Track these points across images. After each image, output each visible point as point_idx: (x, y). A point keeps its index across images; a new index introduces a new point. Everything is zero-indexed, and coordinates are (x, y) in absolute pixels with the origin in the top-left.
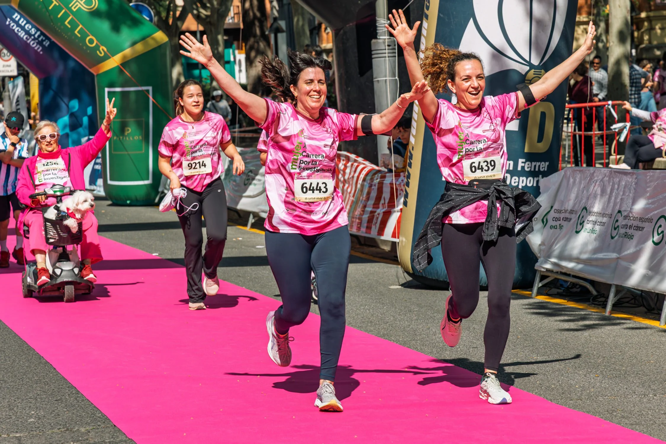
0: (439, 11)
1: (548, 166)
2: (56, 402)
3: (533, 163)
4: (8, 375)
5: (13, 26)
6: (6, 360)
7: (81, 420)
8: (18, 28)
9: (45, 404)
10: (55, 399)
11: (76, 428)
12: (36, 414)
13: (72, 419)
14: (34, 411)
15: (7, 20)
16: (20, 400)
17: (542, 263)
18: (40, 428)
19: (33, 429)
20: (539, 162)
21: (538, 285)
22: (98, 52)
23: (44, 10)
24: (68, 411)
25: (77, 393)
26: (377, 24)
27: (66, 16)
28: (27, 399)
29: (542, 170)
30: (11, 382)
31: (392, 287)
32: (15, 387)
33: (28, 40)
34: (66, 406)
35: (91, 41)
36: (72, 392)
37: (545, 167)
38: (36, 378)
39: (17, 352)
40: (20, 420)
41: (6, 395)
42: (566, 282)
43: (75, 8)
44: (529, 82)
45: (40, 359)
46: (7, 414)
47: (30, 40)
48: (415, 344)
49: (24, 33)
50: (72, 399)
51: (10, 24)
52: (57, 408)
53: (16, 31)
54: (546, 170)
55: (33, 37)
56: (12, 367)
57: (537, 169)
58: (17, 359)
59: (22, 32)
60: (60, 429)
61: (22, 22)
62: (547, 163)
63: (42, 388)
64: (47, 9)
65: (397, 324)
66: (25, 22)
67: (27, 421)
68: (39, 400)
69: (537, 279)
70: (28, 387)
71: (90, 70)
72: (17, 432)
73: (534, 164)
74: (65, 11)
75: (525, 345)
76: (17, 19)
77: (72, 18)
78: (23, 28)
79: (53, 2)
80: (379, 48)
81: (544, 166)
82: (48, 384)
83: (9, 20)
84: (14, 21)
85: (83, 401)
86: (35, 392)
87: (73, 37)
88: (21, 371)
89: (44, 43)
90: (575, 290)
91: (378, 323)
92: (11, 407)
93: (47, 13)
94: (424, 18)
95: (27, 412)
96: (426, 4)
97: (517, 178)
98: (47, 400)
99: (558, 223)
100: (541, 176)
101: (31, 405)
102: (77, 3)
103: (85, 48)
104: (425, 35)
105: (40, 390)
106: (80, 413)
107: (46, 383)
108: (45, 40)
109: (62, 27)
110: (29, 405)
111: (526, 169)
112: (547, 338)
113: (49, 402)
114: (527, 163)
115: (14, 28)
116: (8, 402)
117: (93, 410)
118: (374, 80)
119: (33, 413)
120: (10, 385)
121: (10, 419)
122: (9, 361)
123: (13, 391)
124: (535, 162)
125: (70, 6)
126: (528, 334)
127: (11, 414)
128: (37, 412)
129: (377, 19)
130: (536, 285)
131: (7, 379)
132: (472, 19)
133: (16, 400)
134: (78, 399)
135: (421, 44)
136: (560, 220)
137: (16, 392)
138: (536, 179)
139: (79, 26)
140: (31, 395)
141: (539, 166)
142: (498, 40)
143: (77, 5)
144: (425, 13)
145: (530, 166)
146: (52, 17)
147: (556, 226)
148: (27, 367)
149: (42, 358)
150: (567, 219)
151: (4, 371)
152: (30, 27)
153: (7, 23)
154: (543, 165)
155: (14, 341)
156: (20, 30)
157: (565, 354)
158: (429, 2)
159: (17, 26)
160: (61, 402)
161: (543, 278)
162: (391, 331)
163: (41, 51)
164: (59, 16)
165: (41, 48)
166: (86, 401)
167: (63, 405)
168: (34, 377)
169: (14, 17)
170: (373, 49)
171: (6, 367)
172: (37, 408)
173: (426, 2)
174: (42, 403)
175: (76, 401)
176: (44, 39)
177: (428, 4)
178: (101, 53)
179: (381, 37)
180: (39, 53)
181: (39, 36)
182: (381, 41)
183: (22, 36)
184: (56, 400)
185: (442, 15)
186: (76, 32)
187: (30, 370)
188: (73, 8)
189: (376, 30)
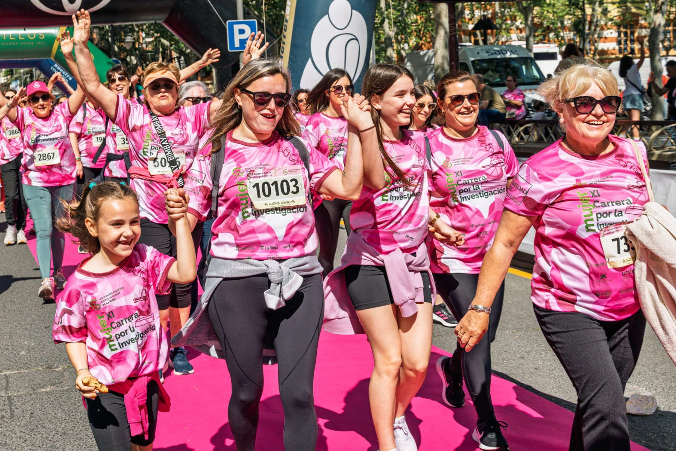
0: (291, 54)
2: (45, 329)
7: (61, 355)
9: (37, 332)
11: (56, 365)
12: (28, 344)
13: (54, 353)
14: (27, 340)
16: (20, 326)
18: (27, 365)
19: (22, 366)
28: (25, 325)
32: (20, 310)
40: (15, 352)
41: (11, 319)
52: (45, 338)
60: (43, 366)
63: (38, 312)
66: (60, 68)
67: (19, 354)
68: (33, 326)
72: (8, 369)
83: (52, 67)
84: (55, 68)
88: (28, 291)
89: (69, 78)
95: (22, 342)
96: (282, 51)
98: (39, 326)
101: (26, 332)
113: (39, 330)
116: (11, 327)
119: (26, 343)
120: (16, 308)
121: (7, 351)
123: (17, 315)
127: (9, 344)
128: (29, 342)
132: (310, 59)
133: (17, 325)
137: (19, 315)
140: (28, 320)
144: (281, 55)
158: (284, 49)
163: (68, 82)
172: (30, 336)
173: (281, 49)
174: (35, 331)
181: (67, 75)
184: (46, 328)
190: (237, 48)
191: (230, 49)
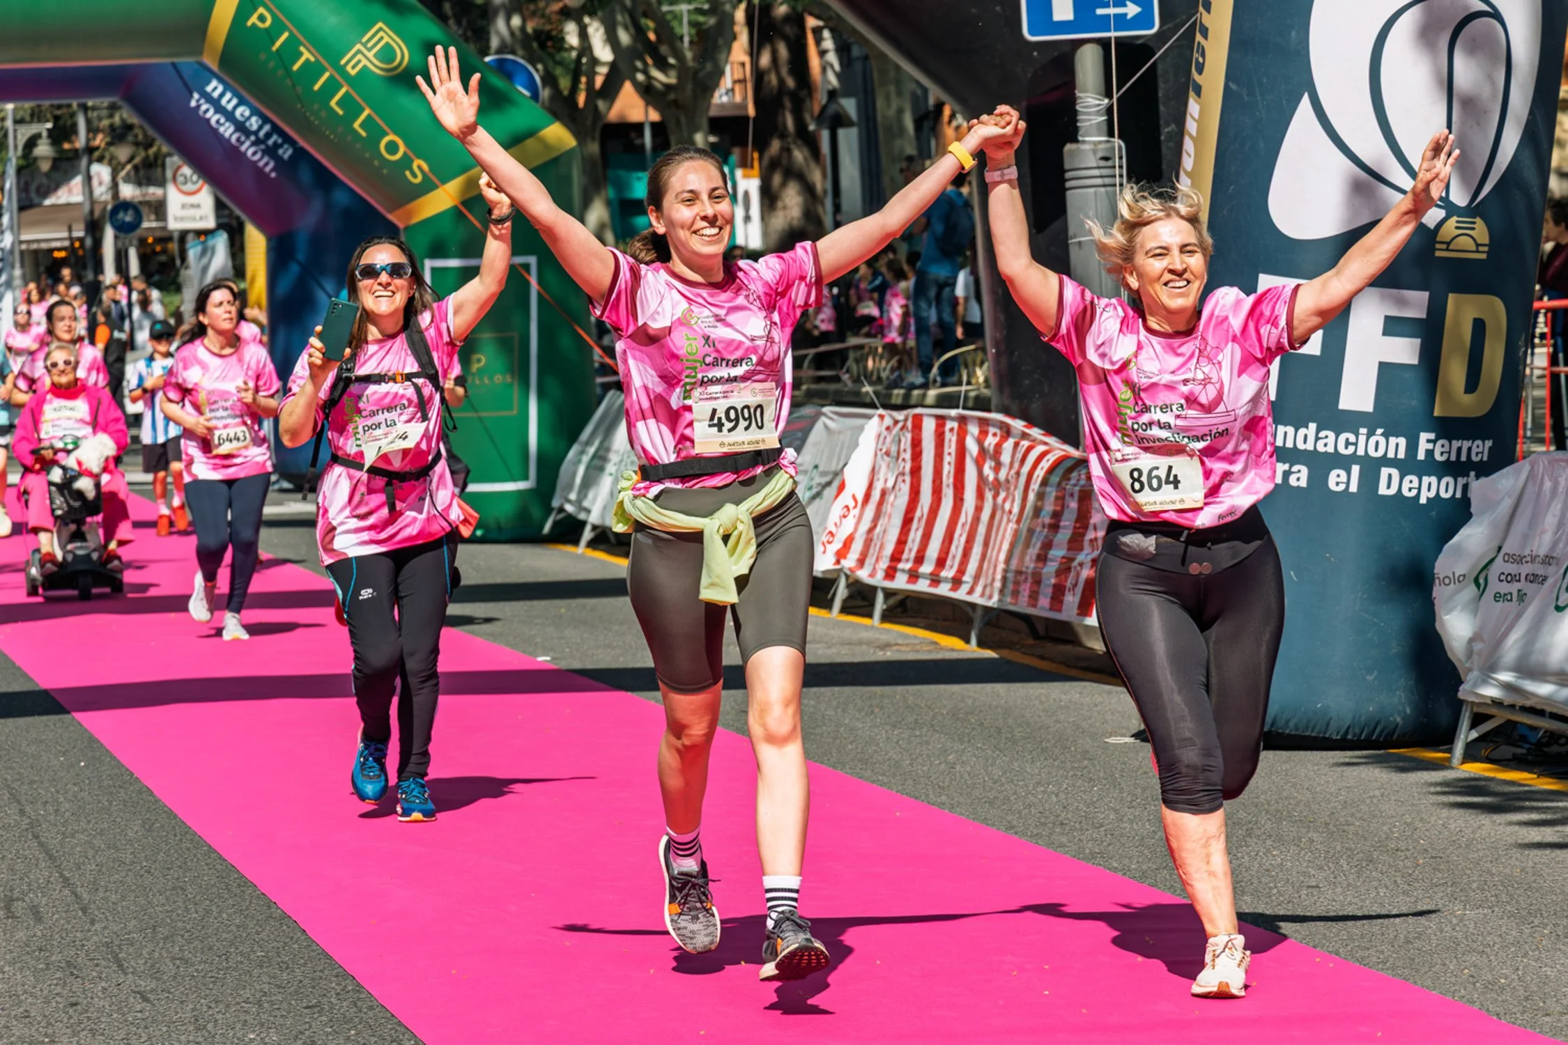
0: (1228, 77)
1: (1490, 448)
2: (306, 1011)
3: (1454, 442)
4: (192, 946)
5: (207, 110)
6: (187, 910)
8: (217, 117)
9: (283, 1016)
10: (305, 1005)
12: (259, 1038)
14: (254, 1031)
15: (191, 96)
16: (221, 1006)
17: (1475, 685)
20: (1468, 439)
21: (1467, 737)
22: (408, 173)
23: (281, 72)
24: (337, 1033)
25: (358, 991)
26: (1078, 108)
27: (331, 87)
28: (238, 1003)
29: (1475, 458)
30: (200, 962)
31: (1112, 740)
32: (210, 974)
33: (242, 143)
34: (331, 1021)
35: (392, 147)
36: (345, 987)
37: (1482, 453)
38: (259, 954)
39: (215, 890)
41: (187, 994)
42: (1534, 729)
43: (353, 67)
44: (1444, 246)
45: (269, 907)
46: (191, 1038)
47: (248, 143)
48: (1168, 877)
49: (232, 129)
50: (344, 1004)
51: (198, 107)
52: (310, 1027)
53: (213, 122)
54: (1485, 459)
55: (253, 138)
56: (203, 927)
57: (1464, 458)
58: (214, 908)
59: (227, 124)
61: (229, 101)
62: (1489, 443)
63: (275, 978)
64: (288, 70)
65: (1125, 829)
66: (235, 101)
68: (266, 1005)
69: (1465, 722)
70: (240, 975)
71: (391, 217)
73: (1456, 444)
74: (331, 77)
75: (1435, 880)
76: (216, 95)
77: (347, 92)
78: (230, 116)
79: (301, 54)
80: (1083, 166)
81: (1480, 450)
82: (287, 968)
83: (196, 96)
84: (208, 98)
85: (371, 1008)
86: (258, 987)
87: (349, 138)
88: (224, 935)
89: (280, 151)
90: (1555, 749)
91: (1078, 826)
92: (201, 1021)
93: (288, 81)
94: (1192, 94)
95: (238, 1035)
96: (1197, 59)
97: (1415, 479)
98: (285, 1005)
99: (1514, 588)
100: (1472, 474)
101: (247, 1017)
102: (359, 57)
103: (376, 163)
104: (1194, 133)
105: (269, 983)
106: (364, 1038)
107: (284, 966)
108: (281, 146)
109: (323, 114)
110: (242, 1017)
111: (1438, 457)
112: (1488, 865)
113: (289, 1013)
114: (1440, 443)
115: (208, 115)
116: (193, 1010)
117: (396, 1031)
118: (1070, 242)
119: (252, 1036)
120: (197, 970)
122: (196, 912)
123: (204, 985)
124: (1458, 439)
125: (343, 62)
126: (1440, 855)
128: (262, 1035)
129: (1078, 94)
130: (1462, 736)
131: (190, 955)
132: (1306, 97)
133: (213, 1005)
134: (359, 1004)
135: (1185, 156)
136: (1519, 581)
137: (211, 986)
138: (1461, 481)
139: (363, 110)
140: (247, 994)
141: (1470, 449)
142: (1371, 147)
143: (359, 61)
144: (1194, 81)
145: (1446, 449)
146: (299, 89)
147: (1511, 594)
148: (239, 927)
149: (273, 905)
150: (1534, 578)
151: (182, 936)
152: (247, 113)
153: (193, 104)
154: (1478, 446)
155: (207, 864)
156: (222, 120)
157: (1531, 905)
158: (1203, 55)
159: (216, 112)
160: (319, 1012)
161: (1477, 720)
162: (1109, 845)
163: (272, 170)
164: (316, 87)
165: (272, 165)
166: (379, 1009)
167: (324, 1018)
168: (254, 952)
169: (209, 89)
170: (1067, 166)
171: (188, 927)
172: (262, 1025)
173: (1195, 55)
174: (273, 1014)
175: (355, 1009)
176: (280, 141)
177: (1201, 60)
178: (415, 176)
179: (1087, 139)
180: (267, 175)
181: (268, 136)
182: (1086, 147)
183: (227, 135)
184: (306, 1008)
185: (1233, 86)
186: (356, 125)
187: (245, 935)
188: (349, 68)
189: (1076, 121)
190: (1064, 26)
191: (1032, 33)
